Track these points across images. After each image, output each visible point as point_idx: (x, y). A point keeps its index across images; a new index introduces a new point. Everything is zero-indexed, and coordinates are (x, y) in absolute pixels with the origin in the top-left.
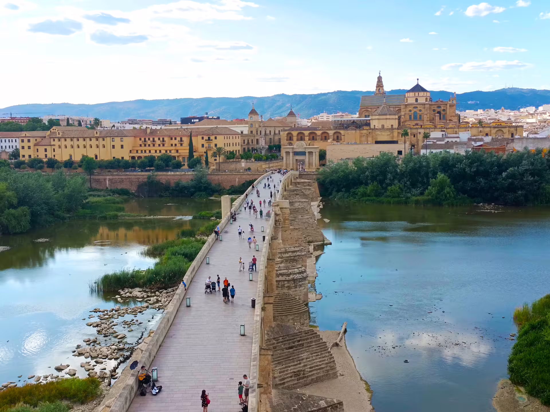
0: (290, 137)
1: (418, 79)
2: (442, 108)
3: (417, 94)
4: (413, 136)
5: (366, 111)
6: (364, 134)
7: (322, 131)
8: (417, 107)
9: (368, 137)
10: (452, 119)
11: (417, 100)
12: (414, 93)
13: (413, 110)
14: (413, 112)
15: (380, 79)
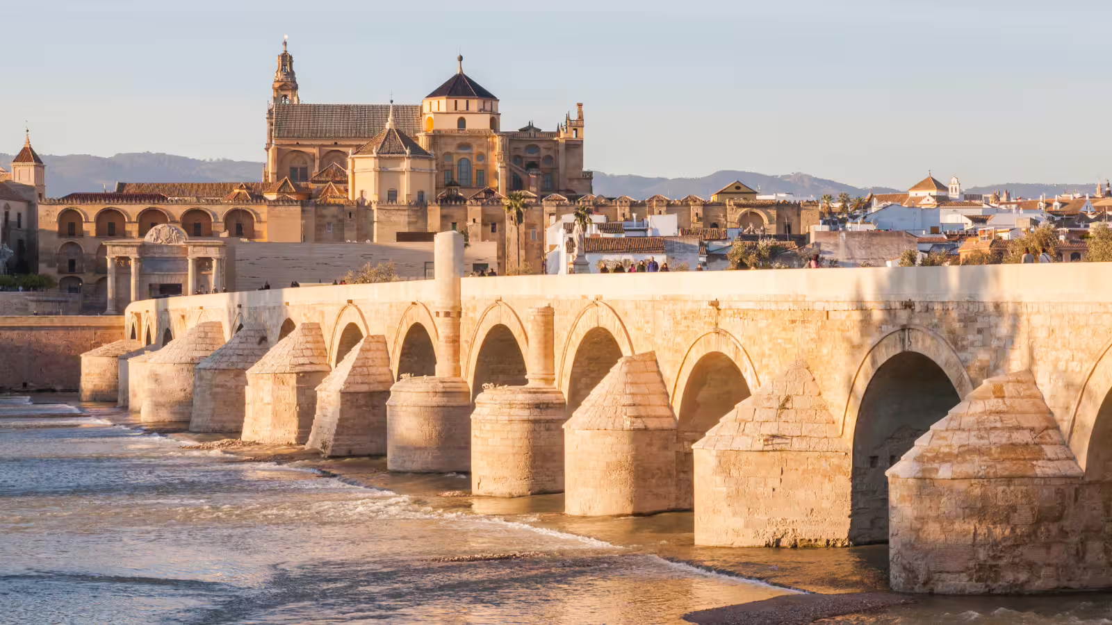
0: (72, 226)
1: (461, 59)
2: (544, 153)
3: (462, 103)
4: (490, 228)
5: (294, 154)
6: (328, 219)
7: (188, 208)
8: (468, 146)
9: (343, 230)
10: (573, 189)
11: (462, 122)
12: (453, 101)
13: (457, 153)
14: (456, 159)
15: (286, 60)
